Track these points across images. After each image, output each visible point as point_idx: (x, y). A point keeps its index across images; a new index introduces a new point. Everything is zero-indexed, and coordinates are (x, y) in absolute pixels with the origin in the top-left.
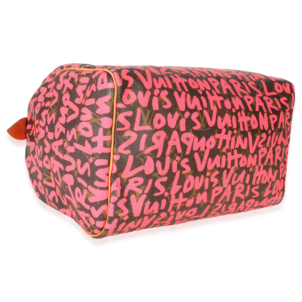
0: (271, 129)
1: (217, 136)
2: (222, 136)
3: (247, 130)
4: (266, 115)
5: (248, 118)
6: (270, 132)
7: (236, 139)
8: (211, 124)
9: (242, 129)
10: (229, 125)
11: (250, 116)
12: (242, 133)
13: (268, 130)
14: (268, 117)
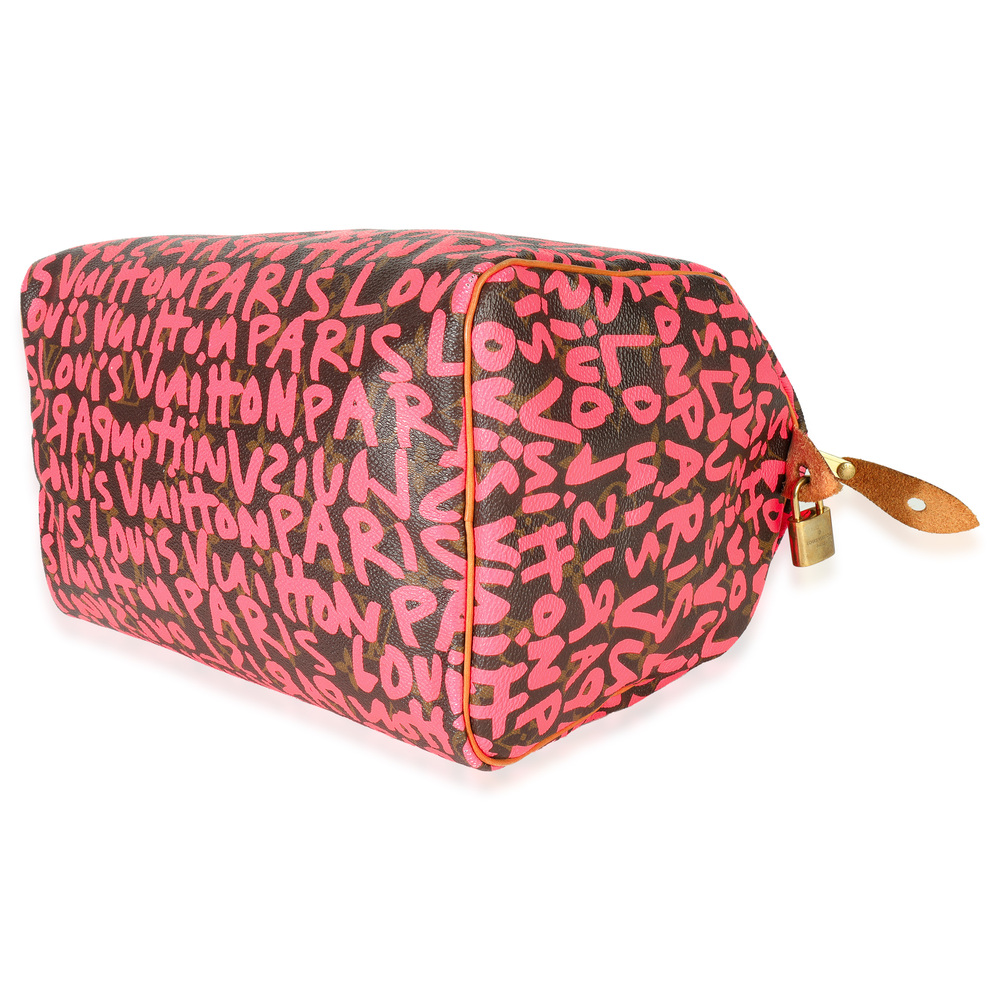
0: (305, 436)
1: (154, 425)
2: (163, 429)
3: (225, 423)
4: (293, 382)
5: (236, 388)
6: (299, 444)
7: (196, 445)
8: (143, 391)
9: (212, 419)
10: (182, 401)
11: (244, 382)
12: (211, 429)
13: (294, 436)
14: (300, 391)
